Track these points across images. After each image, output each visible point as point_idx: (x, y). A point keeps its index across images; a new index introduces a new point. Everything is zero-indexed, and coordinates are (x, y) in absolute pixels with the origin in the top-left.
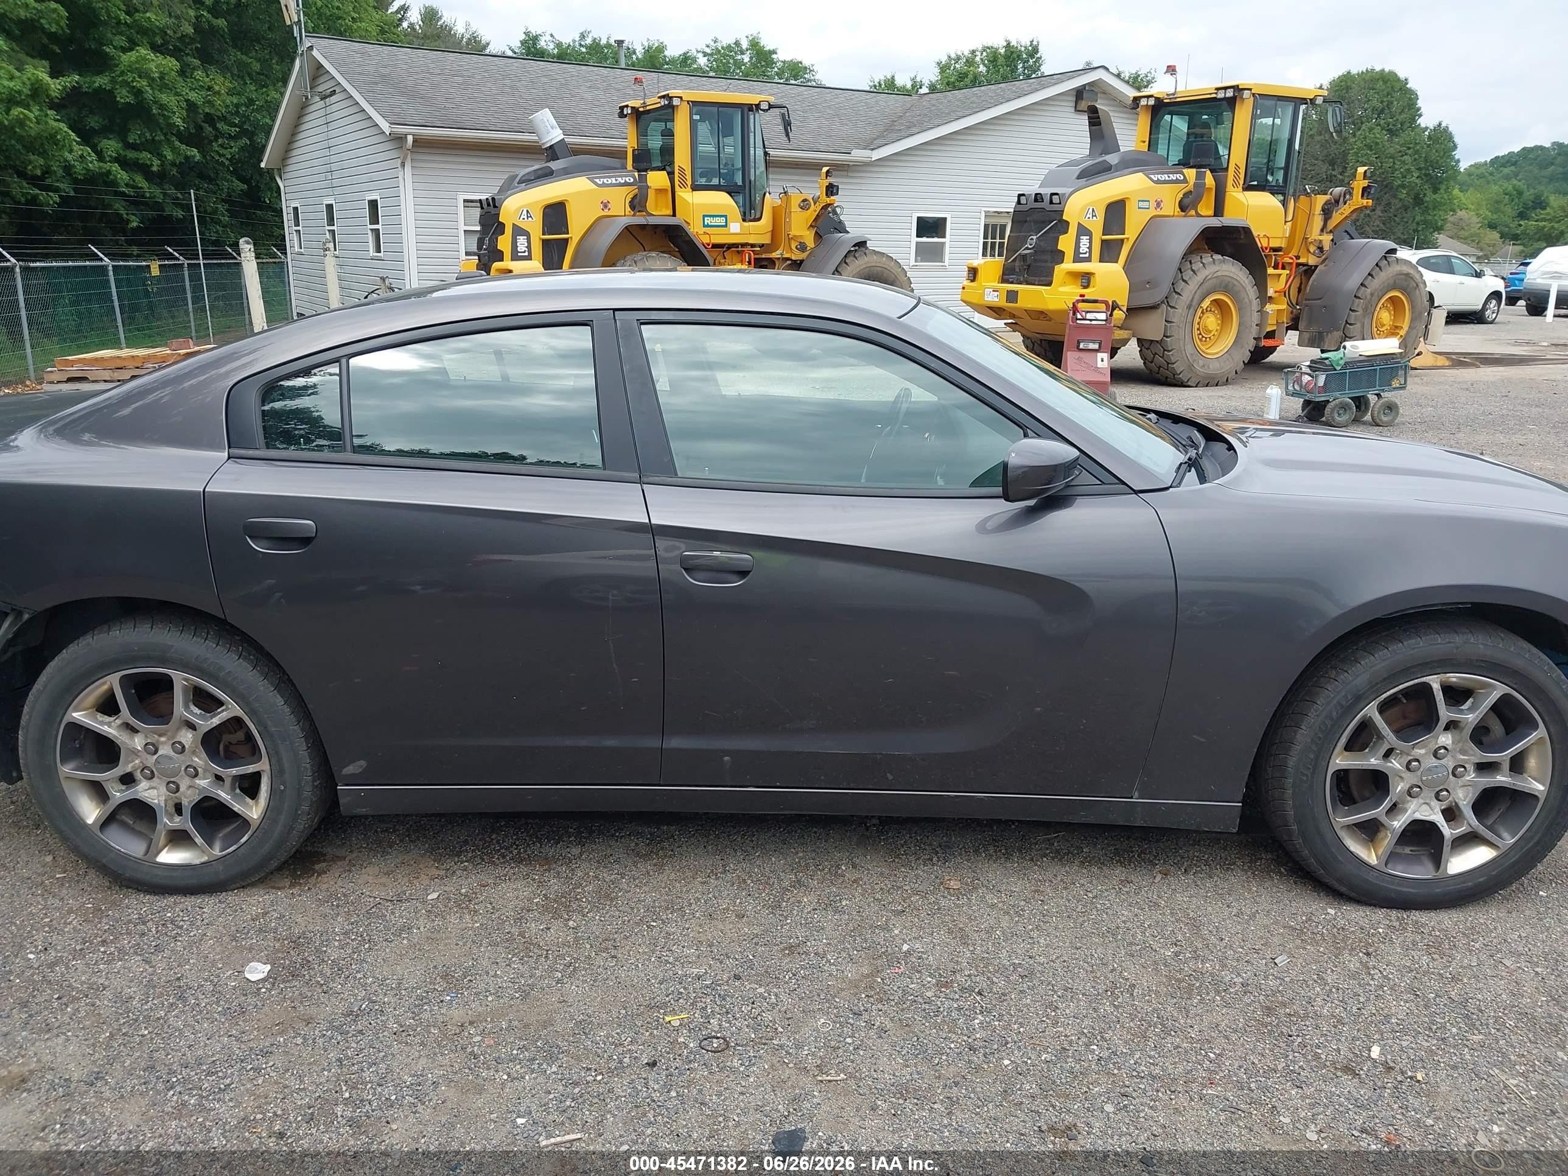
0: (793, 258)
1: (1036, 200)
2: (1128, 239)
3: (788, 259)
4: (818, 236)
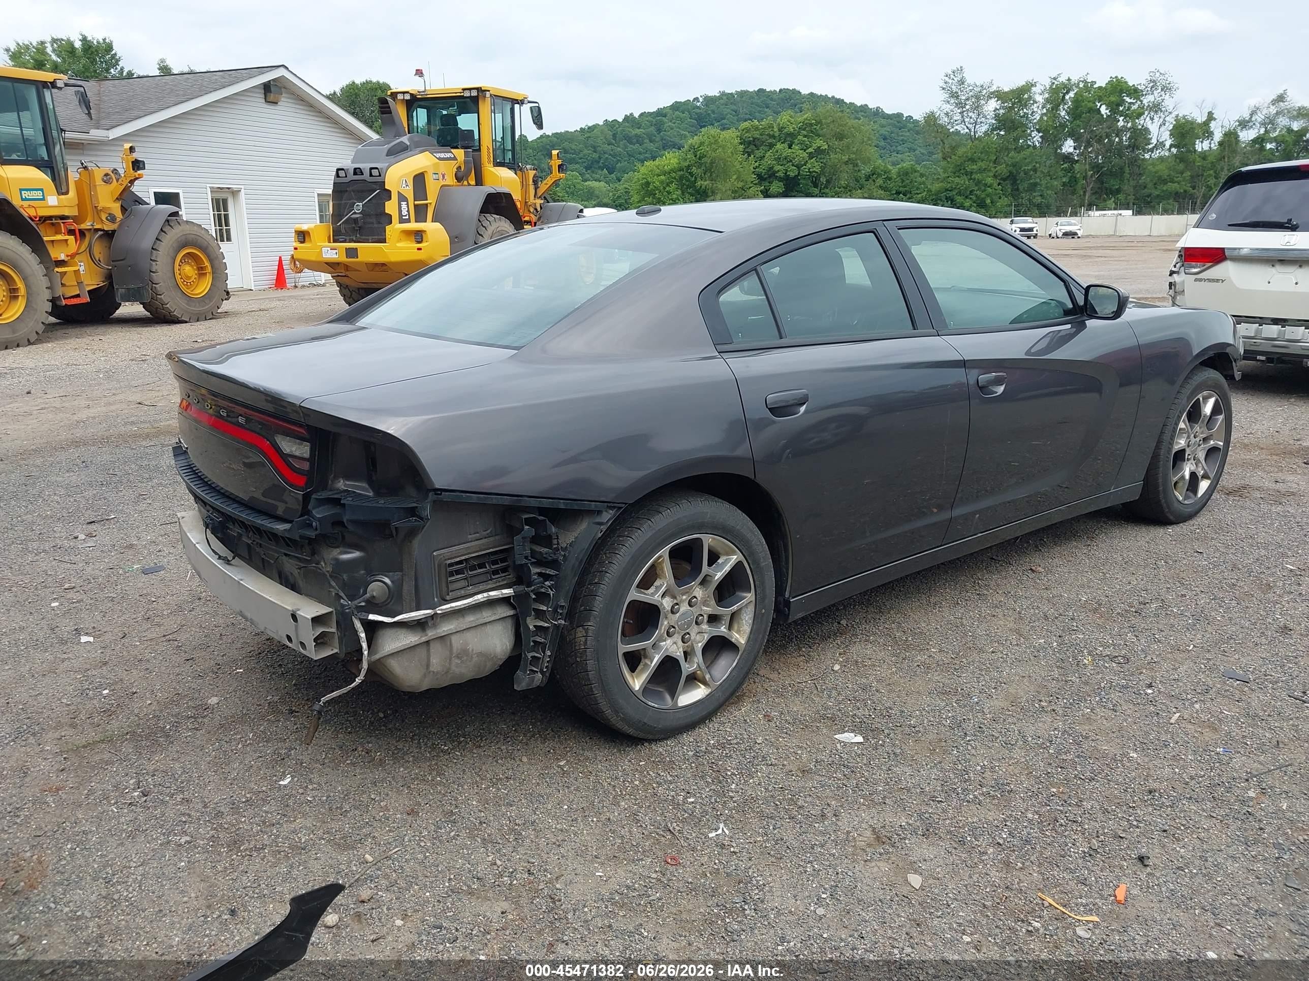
0: (106, 229)
1: (355, 173)
2: (430, 203)
3: (97, 230)
4: (124, 209)
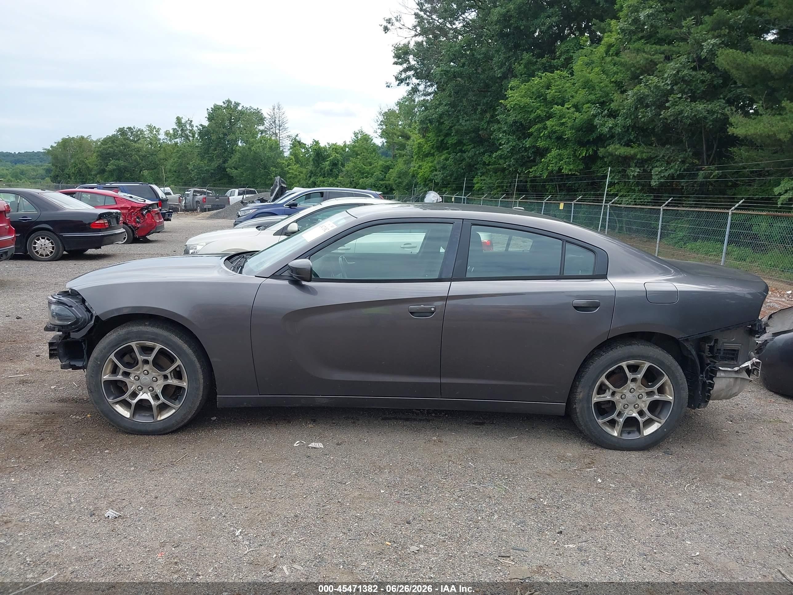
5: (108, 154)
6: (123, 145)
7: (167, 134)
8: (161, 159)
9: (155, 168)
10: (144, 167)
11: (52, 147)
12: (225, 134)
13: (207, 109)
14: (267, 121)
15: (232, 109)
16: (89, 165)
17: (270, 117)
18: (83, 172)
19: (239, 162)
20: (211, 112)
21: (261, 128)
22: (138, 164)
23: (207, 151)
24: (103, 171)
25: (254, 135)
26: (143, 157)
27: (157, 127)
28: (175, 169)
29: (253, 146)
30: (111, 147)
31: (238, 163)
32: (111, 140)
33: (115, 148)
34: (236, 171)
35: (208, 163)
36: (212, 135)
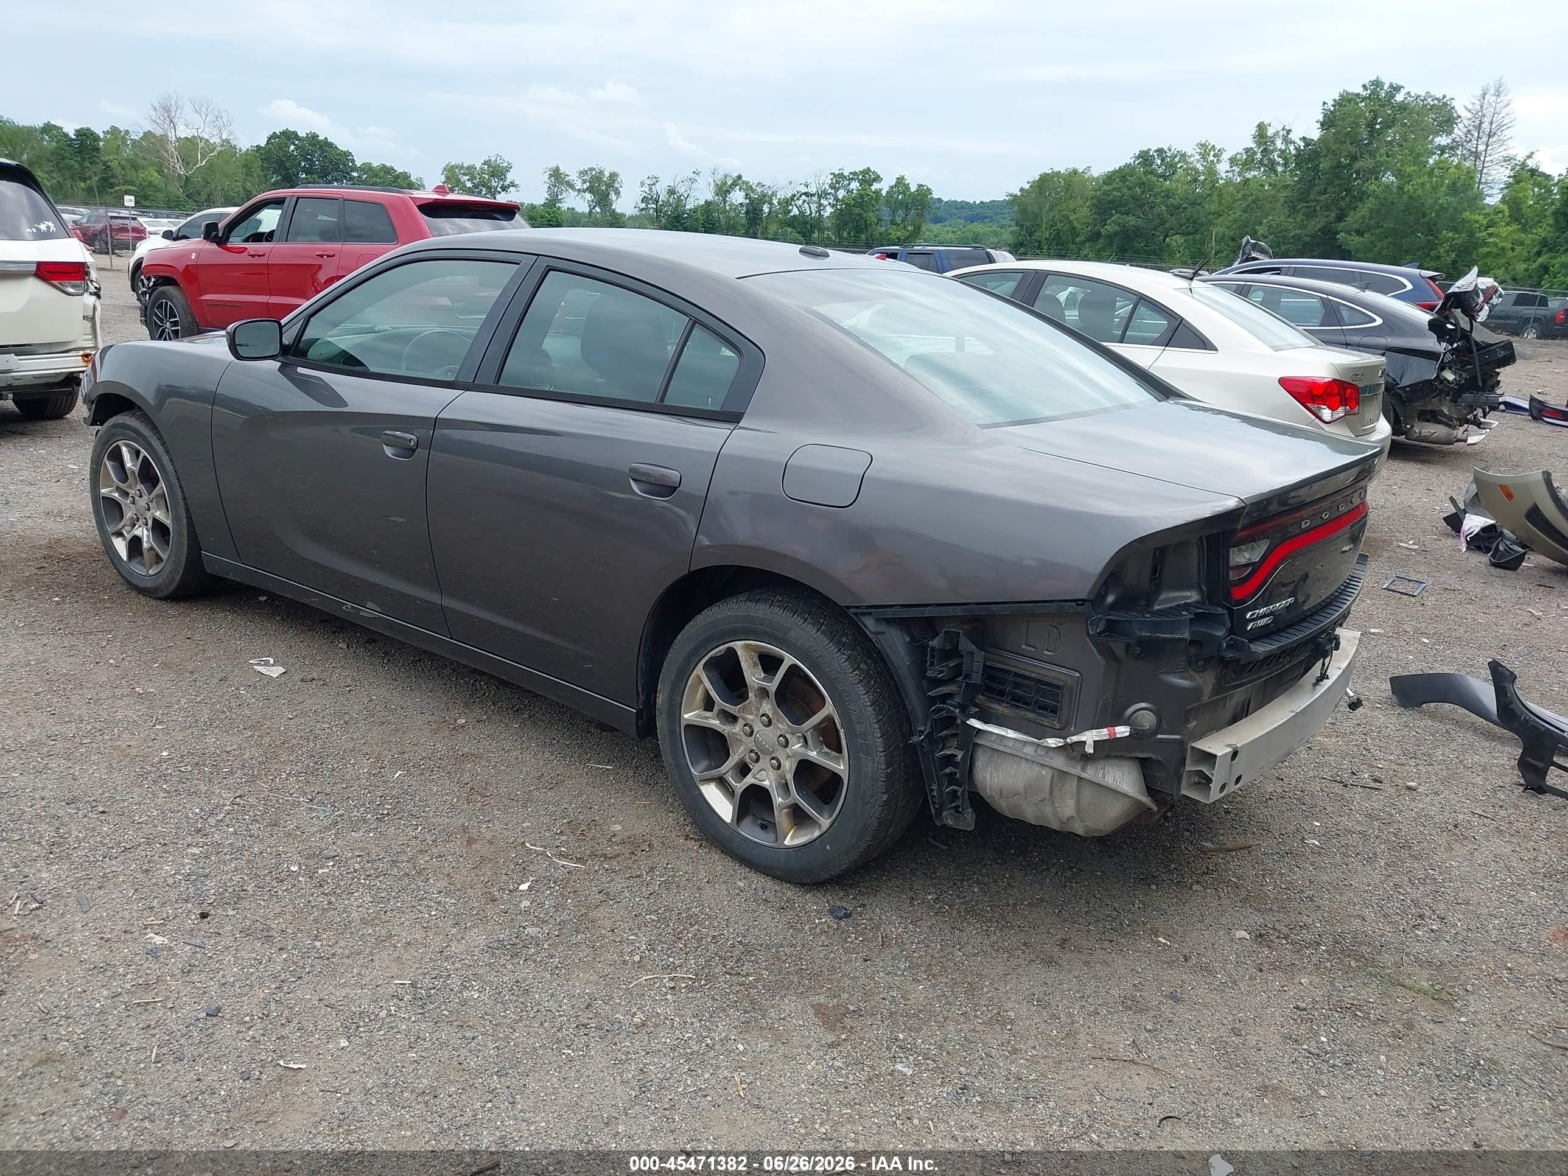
5: (1112, 202)
6: (1142, 184)
7: (1233, 161)
8: (1210, 213)
9: (1196, 232)
10: (1172, 229)
11: (1022, 190)
12: (1354, 159)
13: (1324, 103)
14: (1461, 125)
15: (1380, 100)
16: (1076, 224)
17: (1469, 115)
18: (1064, 237)
19: (1370, 219)
20: (1332, 109)
21: (1443, 140)
22: (1163, 222)
23: (1304, 197)
24: (1095, 236)
25: (1418, 159)
26: (1176, 208)
27: (1218, 147)
28: (1232, 233)
29: (1408, 182)
30: (1118, 189)
31: (1366, 221)
32: (1122, 175)
33: (1125, 190)
34: (1357, 239)
35: (1302, 221)
36: (1322, 160)
